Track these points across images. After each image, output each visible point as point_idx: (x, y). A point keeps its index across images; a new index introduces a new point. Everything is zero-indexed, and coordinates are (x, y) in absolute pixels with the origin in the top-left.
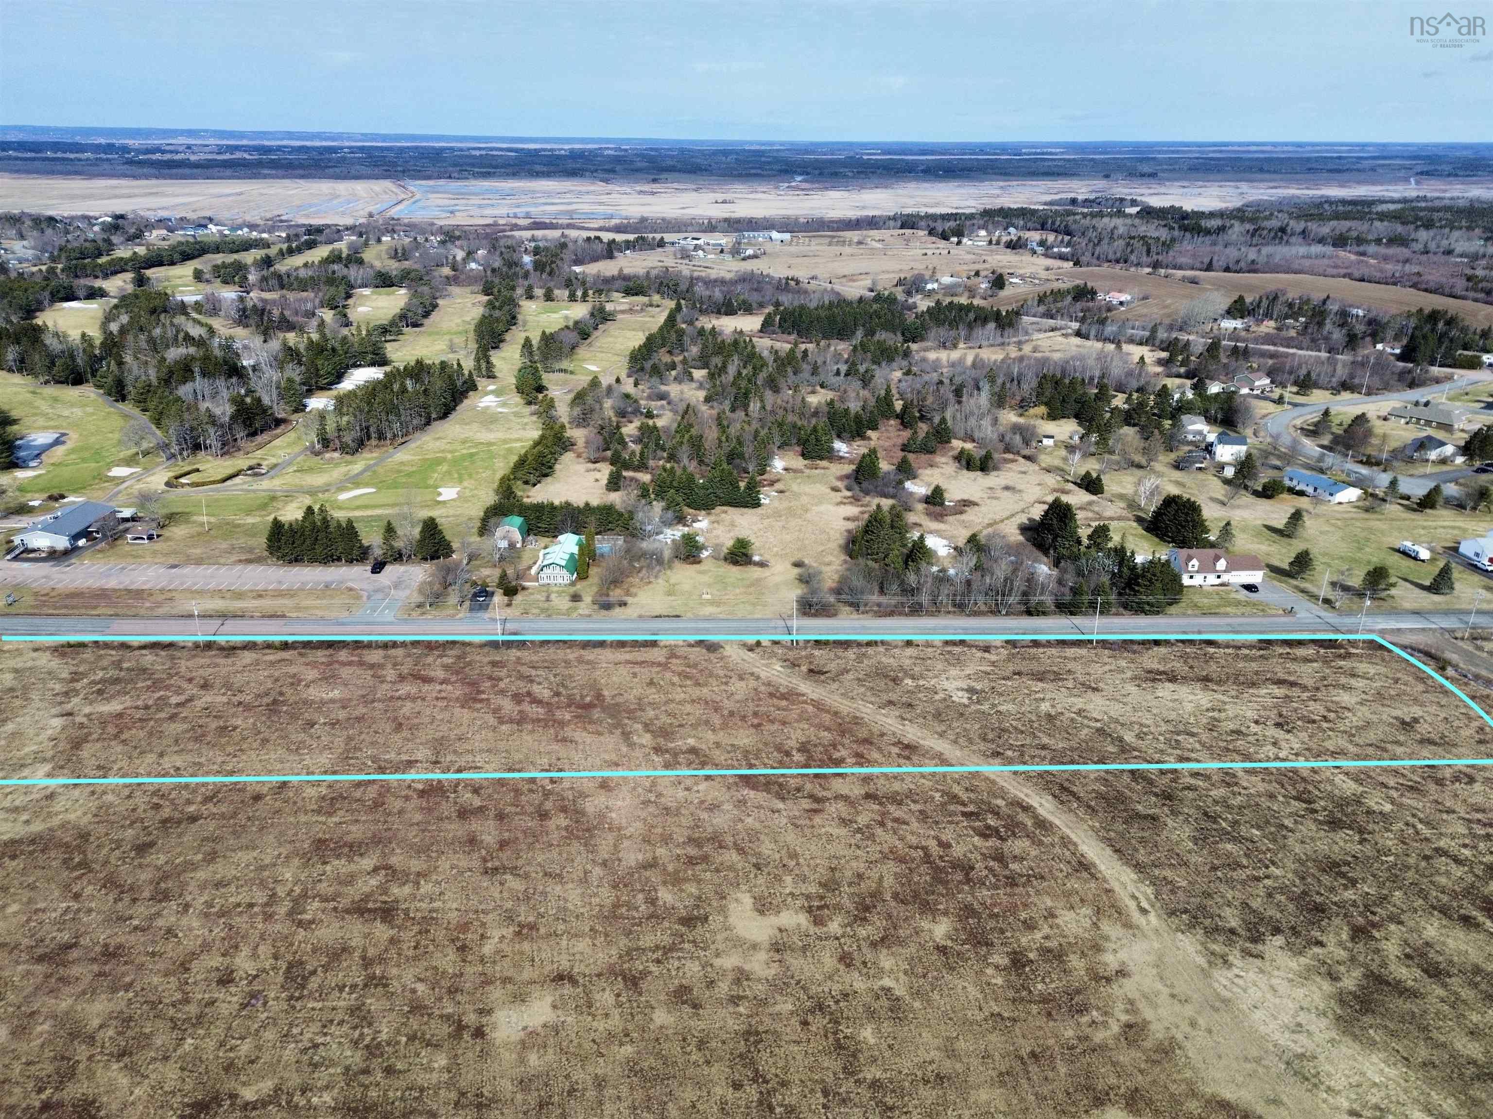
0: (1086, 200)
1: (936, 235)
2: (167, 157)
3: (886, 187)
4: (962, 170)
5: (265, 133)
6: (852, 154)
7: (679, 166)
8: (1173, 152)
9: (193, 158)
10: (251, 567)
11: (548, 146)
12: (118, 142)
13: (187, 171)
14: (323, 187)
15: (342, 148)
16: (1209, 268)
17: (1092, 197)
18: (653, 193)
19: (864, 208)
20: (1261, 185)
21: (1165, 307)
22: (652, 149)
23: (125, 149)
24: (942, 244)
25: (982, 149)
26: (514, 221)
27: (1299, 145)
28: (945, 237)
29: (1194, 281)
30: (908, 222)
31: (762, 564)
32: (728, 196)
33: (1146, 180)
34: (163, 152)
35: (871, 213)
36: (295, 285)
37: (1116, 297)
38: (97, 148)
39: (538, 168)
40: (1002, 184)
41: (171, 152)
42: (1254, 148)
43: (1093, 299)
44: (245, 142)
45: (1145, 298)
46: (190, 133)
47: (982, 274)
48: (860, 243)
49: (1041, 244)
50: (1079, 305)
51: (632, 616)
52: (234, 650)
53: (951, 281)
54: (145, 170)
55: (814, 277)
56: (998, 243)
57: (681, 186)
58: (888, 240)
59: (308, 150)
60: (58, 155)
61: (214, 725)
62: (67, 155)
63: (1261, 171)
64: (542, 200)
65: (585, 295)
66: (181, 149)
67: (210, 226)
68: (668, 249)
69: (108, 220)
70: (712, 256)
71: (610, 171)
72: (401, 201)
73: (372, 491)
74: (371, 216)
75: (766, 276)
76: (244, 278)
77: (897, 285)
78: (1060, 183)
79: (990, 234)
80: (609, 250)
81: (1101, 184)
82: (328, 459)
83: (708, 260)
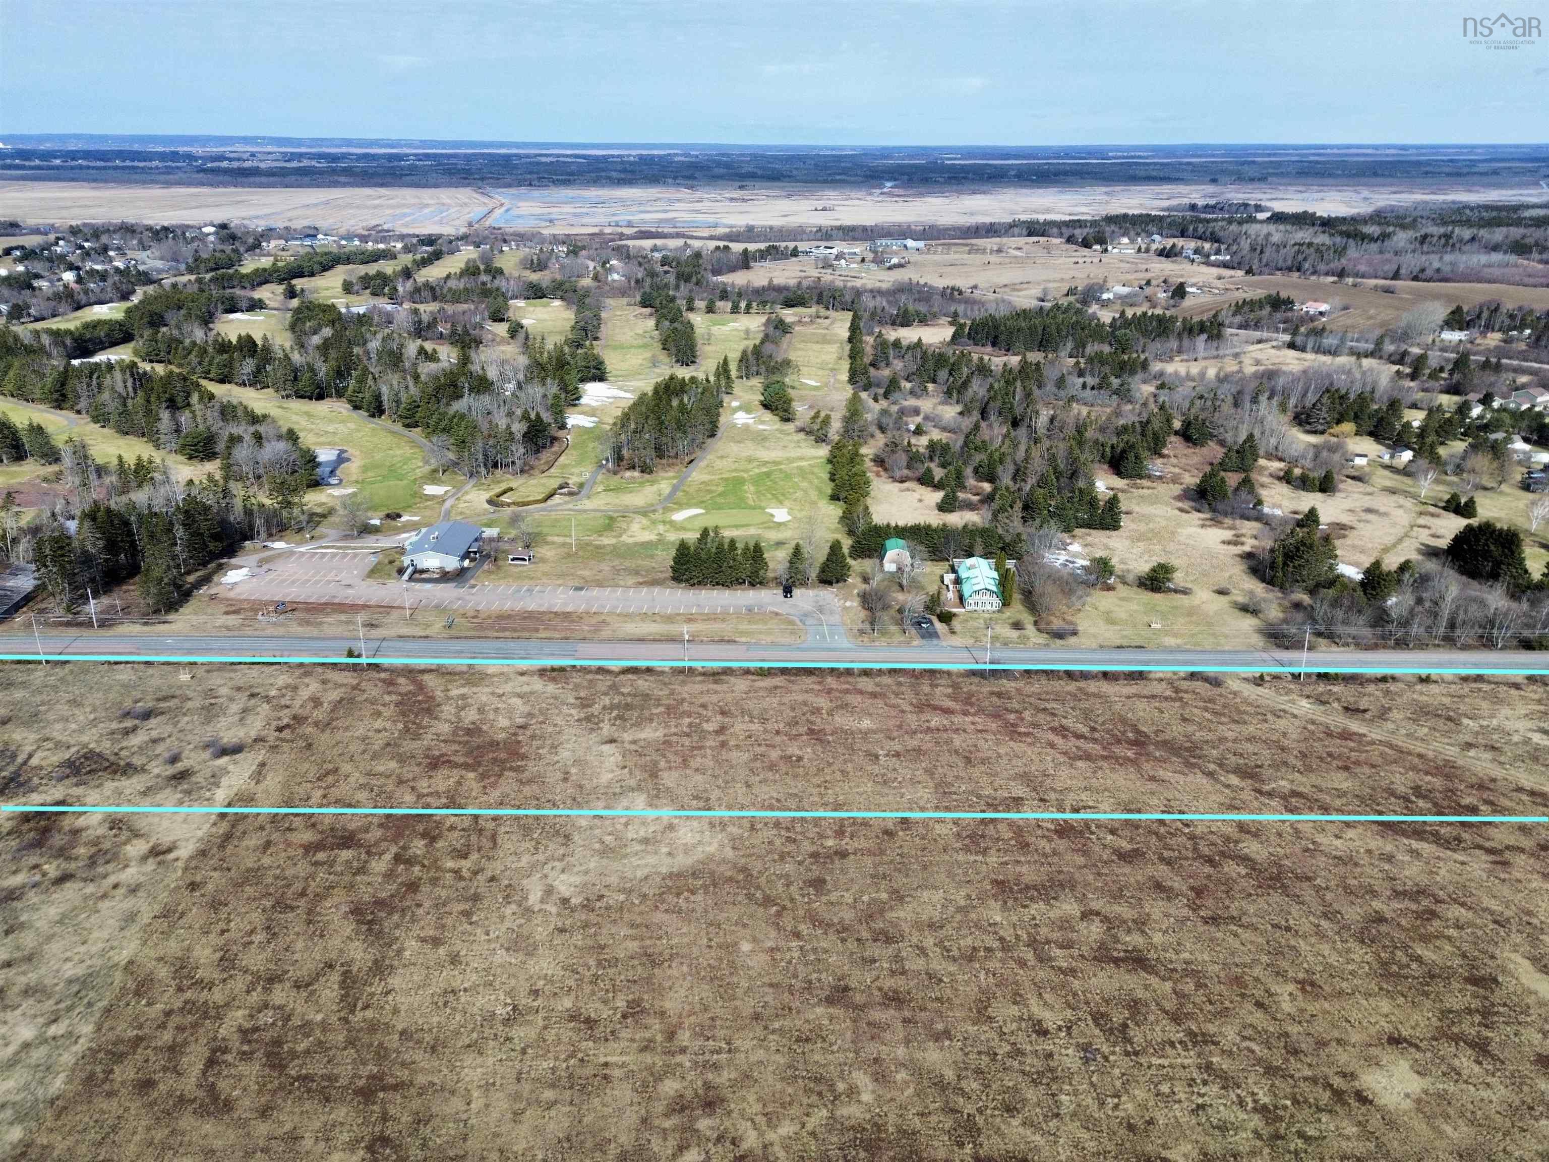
0: (1207, 206)
1: (1076, 243)
2: (235, 164)
3: (984, 193)
4: (1055, 175)
5: (322, 140)
6: (931, 159)
7: (760, 172)
8: (1269, 155)
9: (263, 165)
10: (656, 590)
11: (616, 152)
12: (181, 149)
13: (264, 179)
14: (407, 196)
15: (407, 155)
16: (1396, 276)
17: (1212, 202)
18: (744, 200)
19: (972, 214)
20: (1382, 189)
21: (1371, 317)
22: (723, 155)
23: (190, 157)
24: (1086, 251)
25: (1067, 153)
26: (619, 230)
27: (1404, 148)
28: (1086, 244)
29: (1388, 291)
30: (1034, 229)
31: (1185, 592)
32: (828, 203)
33: (1257, 185)
34: (230, 160)
35: (988, 220)
36: (448, 298)
37: (1312, 307)
38: (163, 156)
39: (614, 174)
40: (1104, 189)
41: (239, 160)
43: (1291, 309)
44: (303, 150)
45: (1346, 308)
46: (245, 140)
47: (1154, 282)
48: (999, 251)
49: (1196, 251)
50: (1279, 315)
51: (1094, 646)
52: (716, 675)
53: (1126, 290)
54: (221, 178)
55: (975, 287)
56: (1147, 251)
57: (771, 193)
58: (1026, 248)
59: (374, 157)
60: (128, 163)
61: (774, 754)
62: (136, 164)
63: (1375, 174)
64: (635, 208)
65: (748, 307)
66: (245, 156)
67: (320, 236)
68: (802, 258)
69: (212, 229)
70: (854, 265)
71: (690, 177)
72: (493, 210)
73: (701, 512)
74: (469, 225)
75: (924, 285)
76: (394, 290)
77: (1066, 295)
78: (1166, 188)
79: (1133, 241)
80: (746, 261)
81: (1209, 188)
82: (629, 478)
83: (852, 269)
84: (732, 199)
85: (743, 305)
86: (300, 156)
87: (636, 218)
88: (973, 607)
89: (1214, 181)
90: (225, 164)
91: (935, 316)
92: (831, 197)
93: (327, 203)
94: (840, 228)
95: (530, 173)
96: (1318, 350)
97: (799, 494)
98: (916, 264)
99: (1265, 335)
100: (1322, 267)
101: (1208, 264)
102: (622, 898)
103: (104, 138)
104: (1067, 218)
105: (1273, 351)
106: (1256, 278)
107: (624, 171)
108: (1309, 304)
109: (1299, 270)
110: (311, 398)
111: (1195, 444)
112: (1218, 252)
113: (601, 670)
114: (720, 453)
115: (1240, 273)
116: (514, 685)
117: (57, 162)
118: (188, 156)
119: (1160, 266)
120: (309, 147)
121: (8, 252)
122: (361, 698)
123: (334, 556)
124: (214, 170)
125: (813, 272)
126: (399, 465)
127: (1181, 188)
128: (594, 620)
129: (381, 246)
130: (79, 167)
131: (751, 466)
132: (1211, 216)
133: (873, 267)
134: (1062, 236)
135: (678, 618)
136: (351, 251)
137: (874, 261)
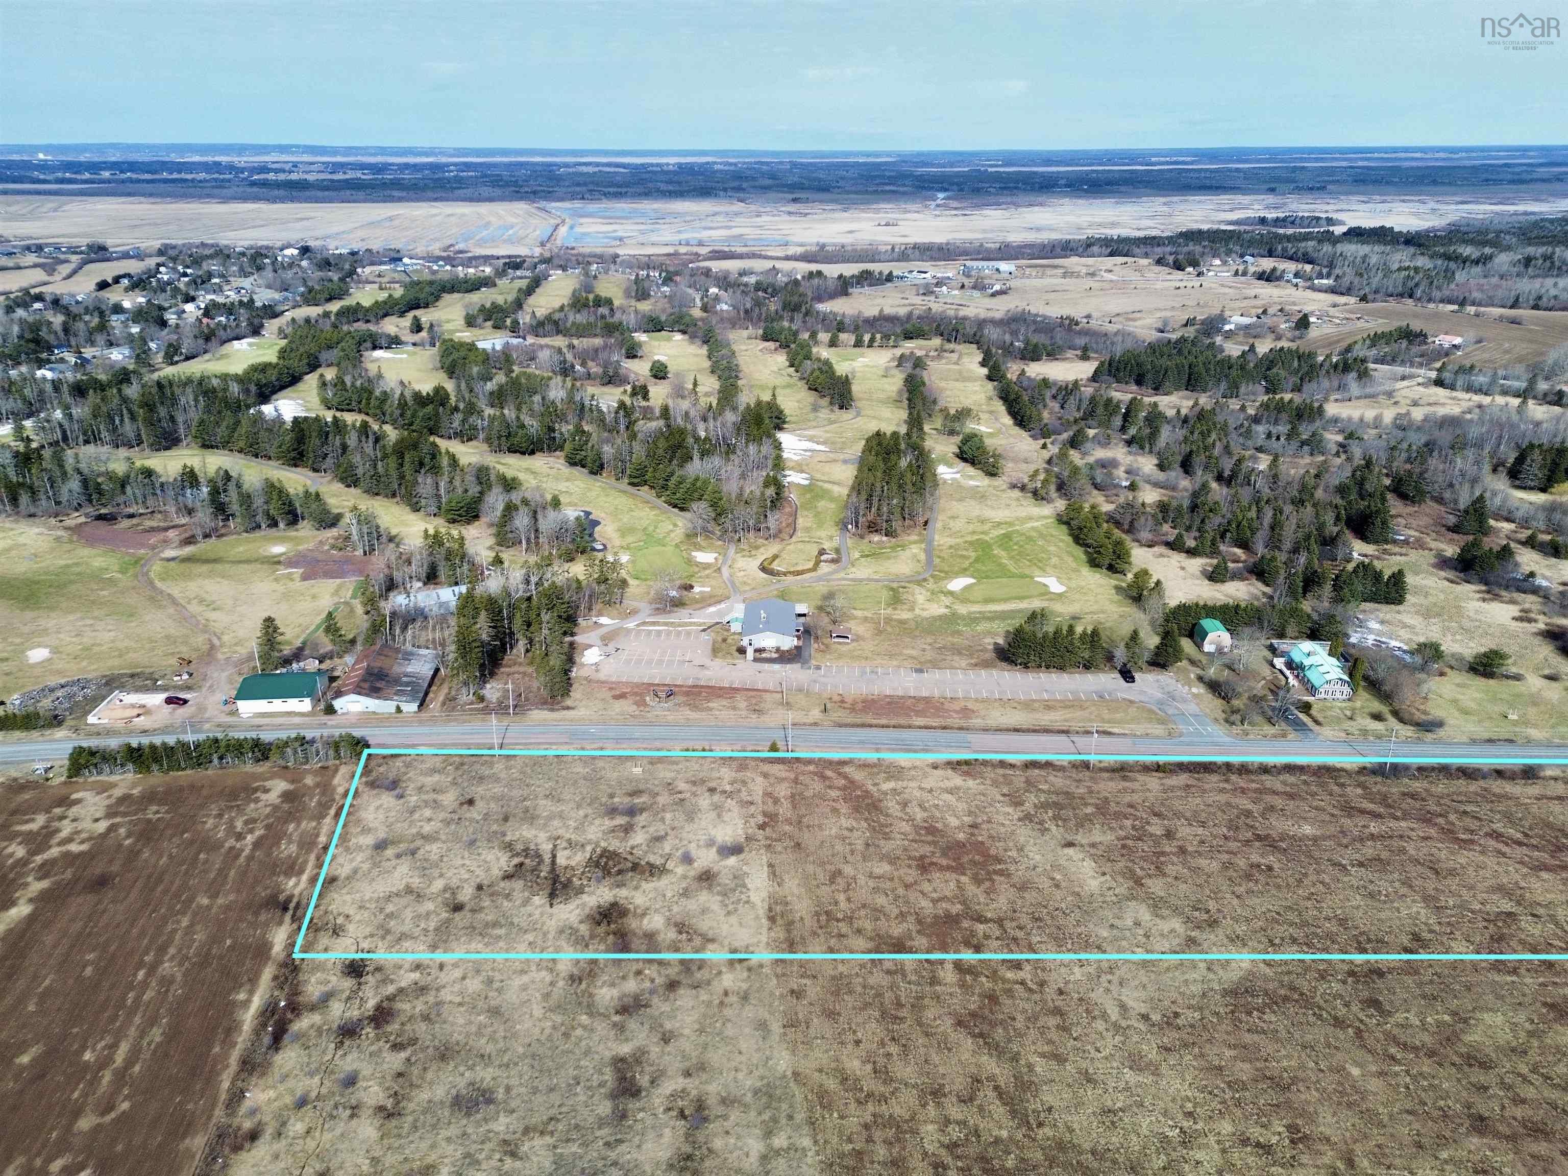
0: (1277, 220)
1: (1167, 265)
2: (282, 177)
3: (1041, 204)
6: (973, 166)
7: (807, 183)
9: (311, 177)
10: (993, 673)
11: (652, 160)
15: (448, 165)
16: (1516, 304)
17: (1280, 215)
19: (1038, 229)
21: (1508, 351)
23: (233, 168)
24: (1178, 274)
26: (692, 249)
28: (1177, 266)
29: (1514, 321)
30: (1114, 248)
33: (1318, 195)
34: (277, 171)
37: (1446, 340)
39: (663, 187)
40: (1163, 200)
41: (283, 171)
42: (1403, 155)
43: (1425, 342)
44: (342, 159)
45: (1480, 341)
46: (279, 148)
47: (1269, 311)
48: (1091, 273)
49: (1297, 275)
50: (1415, 349)
51: (1465, 739)
52: (1121, 770)
53: (1246, 321)
54: (276, 192)
55: (1088, 316)
56: (1245, 274)
57: (829, 206)
58: (1115, 269)
59: (415, 167)
60: (175, 176)
61: (1242, 863)
62: (183, 176)
63: (1434, 182)
64: (697, 224)
65: (872, 340)
66: (288, 167)
67: (406, 260)
68: (897, 283)
69: (296, 252)
70: (956, 292)
71: (739, 189)
72: (557, 227)
73: (972, 581)
74: (542, 244)
75: (1037, 315)
76: (516, 323)
77: (1186, 325)
78: (1225, 198)
79: (1225, 263)
80: (844, 287)
81: (1271, 199)
82: (878, 543)
83: (954, 296)
84: (790, 213)
85: (867, 338)
86: (342, 166)
87: (705, 235)
88: (1323, 696)
89: (1272, 190)
90: (271, 176)
91: (1061, 349)
92: (888, 211)
93: (391, 219)
94: (915, 247)
95: (578, 185)
96: (1469, 389)
97: (1055, 560)
98: (1017, 289)
99: (1408, 370)
100: (1437, 294)
101: (1313, 288)
102: (1197, 1015)
103: (137, 148)
104: (1141, 234)
105: (1421, 389)
106: (1370, 305)
107: (670, 182)
108: (1441, 337)
109: (1411, 296)
110: (523, 453)
111: (1413, 502)
112: (1320, 276)
113: (1002, 764)
114: (949, 514)
115: (1352, 300)
116: (935, 779)
117: (106, 174)
118: (231, 167)
119: (1268, 292)
120: (344, 155)
121: (117, 280)
122: (809, 793)
123: (669, 633)
124: (265, 184)
125: (918, 300)
126: (651, 528)
127: (1240, 198)
128: (957, 706)
129: (471, 270)
130: (131, 180)
131: (986, 527)
132: (1290, 231)
133: (976, 294)
134: (1146, 255)
135: (1036, 705)
136: (446, 277)
137: (974, 287)
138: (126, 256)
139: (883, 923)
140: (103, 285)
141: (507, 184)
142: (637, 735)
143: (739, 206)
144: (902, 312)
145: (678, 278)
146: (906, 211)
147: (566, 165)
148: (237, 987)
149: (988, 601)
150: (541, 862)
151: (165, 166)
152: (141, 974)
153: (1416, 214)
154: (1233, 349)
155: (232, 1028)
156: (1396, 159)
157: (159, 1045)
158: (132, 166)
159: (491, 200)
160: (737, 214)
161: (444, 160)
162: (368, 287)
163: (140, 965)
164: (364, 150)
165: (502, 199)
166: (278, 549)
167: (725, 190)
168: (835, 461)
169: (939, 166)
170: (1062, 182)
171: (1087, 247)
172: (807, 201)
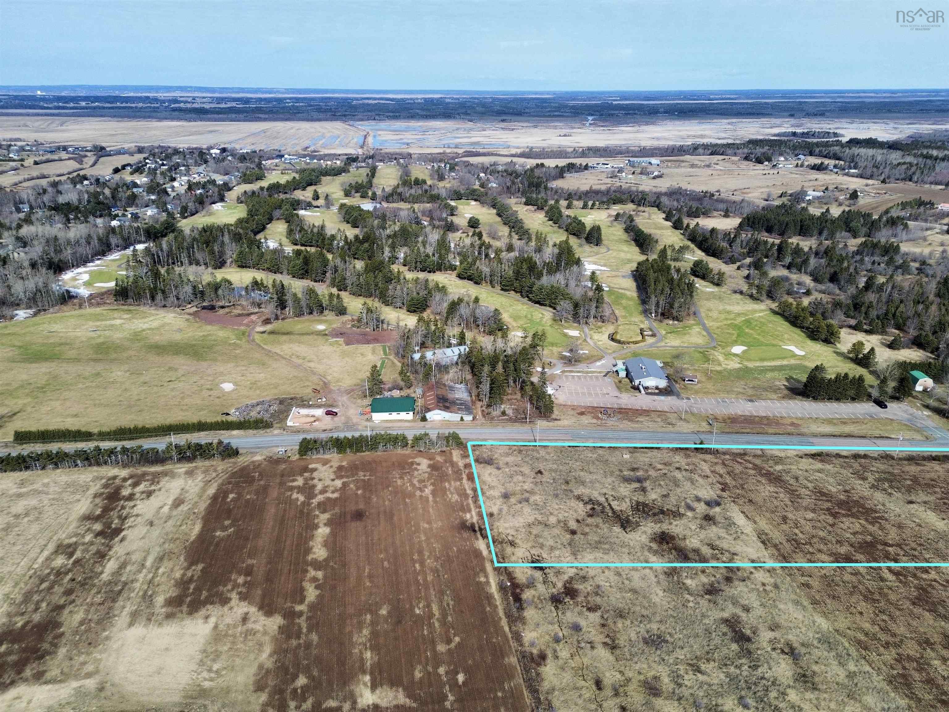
0: (803, 133)
1: (751, 160)
10: (797, 402)
17: (802, 130)
23: (159, 100)
28: (757, 161)
34: (184, 102)
37: (944, 207)
41: (188, 102)
46: (179, 88)
47: (829, 188)
48: (708, 165)
50: (929, 212)
52: (912, 459)
55: (718, 191)
56: (802, 166)
57: (525, 124)
58: (719, 162)
59: (266, 100)
60: (124, 105)
62: (129, 105)
63: (890, 111)
65: (593, 205)
66: (190, 100)
67: (286, 156)
68: (591, 170)
69: (218, 151)
70: (631, 176)
71: (466, 114)
72: (365, 137)
73: (745, 348)
74: (362, 147)
75: (686, 190)
76: (374, 194)
77: (781, 196)
78: (764, 120)
79: (786, 159)
80: (561, 173)
81: (793, 121)
82: (673, 325)
83: (631, 179)
84: (503, 128)
85: (590, 203)
86: (222, 99)
87: (457, 142)
89: (792, 116)
90: (182, 105)
91: (710, 211)
93: (264, 131)
94: (590, 149)
95: (369, 111)
97: (786, 336)
98: (667, 175)
99: (927, 225)
101: (847, 175)
103: (96, 87)
105: (940, 236)
106: (888, 185)
107: (423, 110)
108: (941, 205)
109: (911, 181)
110: (429, 271)
112: (850, 167)
114: (705, 308)
115: (876, 182)
116: (805, 463)
117: (83, 104)
118: (156, 100)
119: (822, 177)
120: (220, 93)
121: (124, 167)
122: (737, 471)
123: (585, 377)
124: (180, 110)
125: (609, 181)
126: (529, 316)
127: (774, 121)
128: (789, 421)
129: (329, 163)
130: (99, 108)
131: (732, 316)
132: (815, 140)
133: (644, 177)
134: (735, 154)
135: (835, 421)
136: (316, 166)
137: (641, 173)
138: (119, 152)
139: (830, 546)
140: (116, 171)
141: (326, 111)
142: (611, 436)
143: (470, 125)
144: (603, 188)
145: (457, 168)
146: (573, 128)
147: (357, 99)
148: (476, 574)
149: (762, 360)
150: (604, 507)
151: (116, 99)
152: (417, 566)
153: (885, 130)
154: (816, 211)
155: (489, 598)
156: (860, 97)
157: (454, 606)
158: (97, 99)
159: (319, 120)
160: (471, 129)
161: (280, 96)
162: (274, 173)
163: (413, 561)
164: (232, 90)
165: (326, 120)
166: (321, 327)
167: (458, 114)
168: (616, 276)
169: (581, 100)
170: (662, 110)
171: (695, 149)
172: (510, 121)
